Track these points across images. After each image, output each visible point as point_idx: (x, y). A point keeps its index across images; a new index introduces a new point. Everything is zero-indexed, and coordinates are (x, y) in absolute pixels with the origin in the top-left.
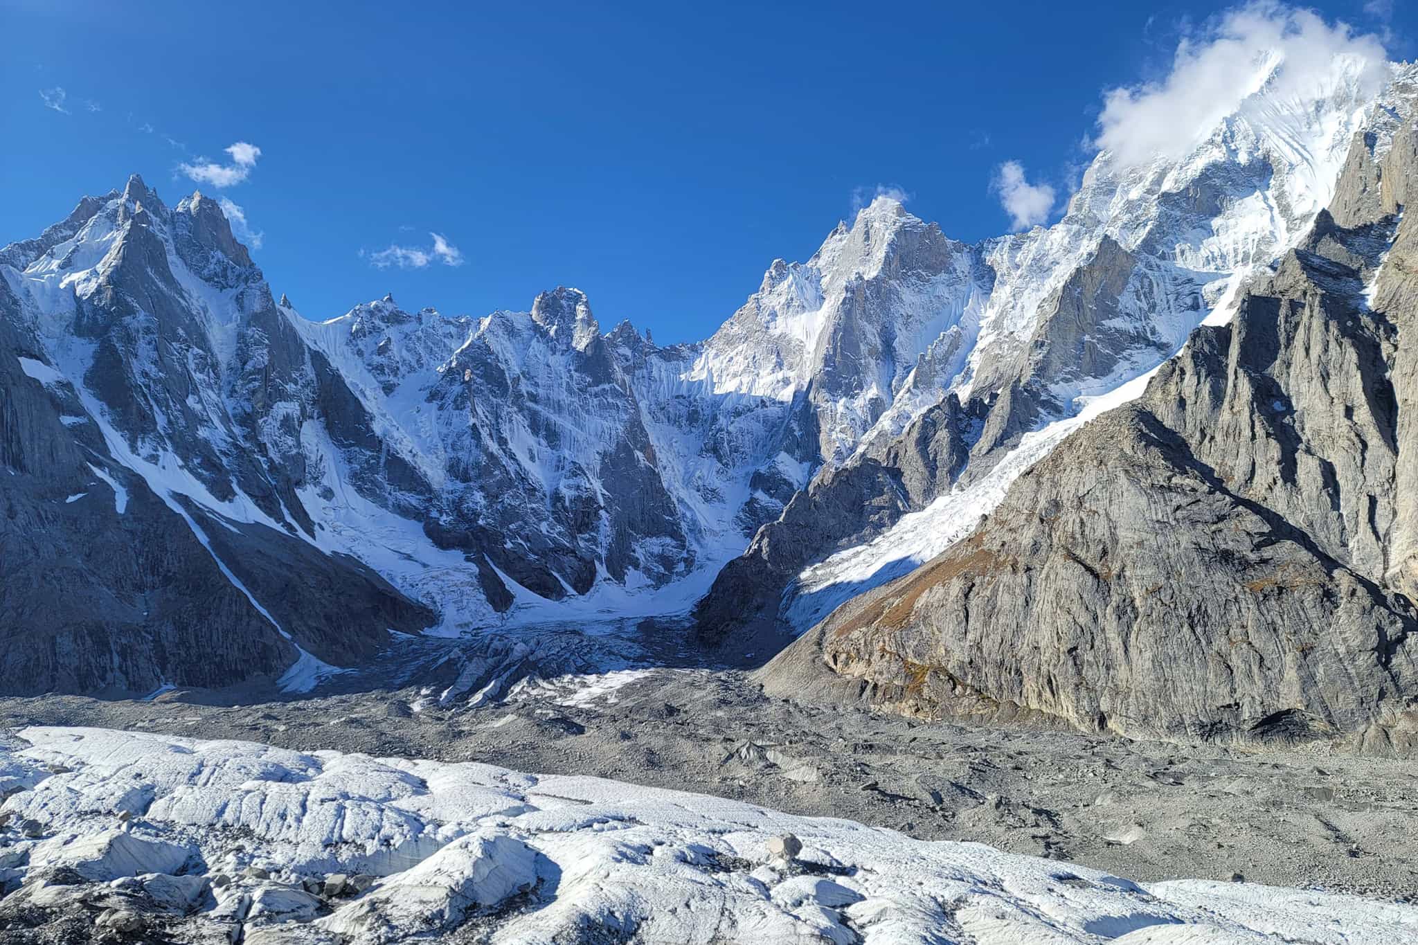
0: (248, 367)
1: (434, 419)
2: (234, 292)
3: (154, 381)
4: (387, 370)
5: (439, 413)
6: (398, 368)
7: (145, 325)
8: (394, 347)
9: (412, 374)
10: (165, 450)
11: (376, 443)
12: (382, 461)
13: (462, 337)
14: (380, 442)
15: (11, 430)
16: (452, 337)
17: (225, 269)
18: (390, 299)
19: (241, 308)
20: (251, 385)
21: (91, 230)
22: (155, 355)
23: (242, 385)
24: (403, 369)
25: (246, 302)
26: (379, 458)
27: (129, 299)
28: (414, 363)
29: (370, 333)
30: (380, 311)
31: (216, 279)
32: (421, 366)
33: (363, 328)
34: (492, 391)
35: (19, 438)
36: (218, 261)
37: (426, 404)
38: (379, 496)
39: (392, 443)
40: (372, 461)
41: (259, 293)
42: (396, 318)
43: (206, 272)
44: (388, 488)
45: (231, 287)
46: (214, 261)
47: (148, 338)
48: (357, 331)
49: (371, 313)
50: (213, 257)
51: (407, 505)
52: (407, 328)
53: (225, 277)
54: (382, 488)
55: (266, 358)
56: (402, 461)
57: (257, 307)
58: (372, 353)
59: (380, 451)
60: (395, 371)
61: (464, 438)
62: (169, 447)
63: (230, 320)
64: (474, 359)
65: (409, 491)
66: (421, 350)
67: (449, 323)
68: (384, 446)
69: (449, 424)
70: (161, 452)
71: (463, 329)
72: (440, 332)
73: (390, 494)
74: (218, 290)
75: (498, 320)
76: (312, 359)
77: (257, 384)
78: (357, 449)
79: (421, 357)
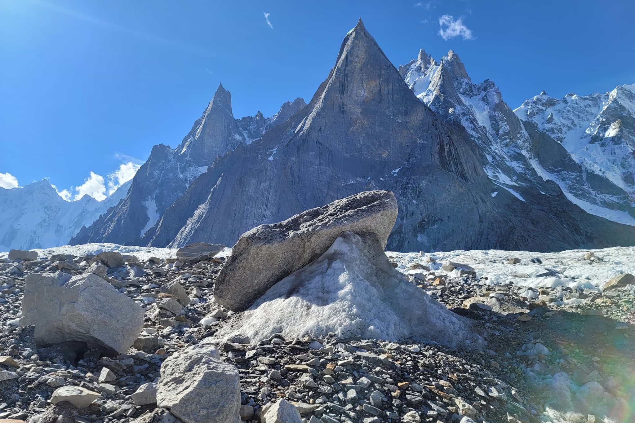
0: (501, 132)
1: (601, 153)
2: (480, 97)
3: (477, 138)
4: (555, 131)
5: (603, 148)
6: (561, 129)
7: (462, 111)
8: (555, 117)
9: (571, 131)
10: (499, 172)
11: (577, 168)
12: (584, 178)
13: (598, 105)
14: (580, 167)
15: (456, 159)
16: (590, 106)
17: (471, 87)
18: (544, 93)
19: (488, 103)
20: (504, 142)
21: (411, 78)
22: (472, 126)
23: (500, 142)
24: (564, 130)
25: (490, 100)
26: (582, 176)
27: (451, 100)
28: (570, 125)
29: (537, 113)
30: (540, 101)
31: (467, 93)
32: (575, 125)
33: (533, 111)
34: (630, 133)
35: (461, 163)
36: (466, 83)
37: (591, 145)
38: (589, 198)
39: (588, 166)
40: (578, 178)
41: (495, 93)
42: (551, 103)
43: (461, 90)
44: (594, 193)
45: (476, 95)
46: (464, 84)
47: (465, 118)
48: (530, 113)
49: (535, 103)
50: (463, 82)
51: (611, 202)
52: (559, 107)
53: (472, 91)
54: (589, 193)
55: (508, 126)
56: (598, 176)
57: (496, 100)
58: (543, 123)
59: (581, 172)
60: (560, 131)
61: (629, 160)
62: (500, 171)
63: (484, 110)
64: (612, 115)
65: (607, 193)
66: (571, 116)
67: (586, 99)
68: (583, 169)
69: (613, 153)
70: (497, 174)
71: (596, 101)
72: (582, 105)
73: (596, 196)
74: (469, 98)
75: (620, 91)
76: (524, 126)
77: (507, 140)
78: (566, 172)
79: (573, 121)
